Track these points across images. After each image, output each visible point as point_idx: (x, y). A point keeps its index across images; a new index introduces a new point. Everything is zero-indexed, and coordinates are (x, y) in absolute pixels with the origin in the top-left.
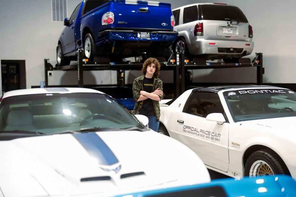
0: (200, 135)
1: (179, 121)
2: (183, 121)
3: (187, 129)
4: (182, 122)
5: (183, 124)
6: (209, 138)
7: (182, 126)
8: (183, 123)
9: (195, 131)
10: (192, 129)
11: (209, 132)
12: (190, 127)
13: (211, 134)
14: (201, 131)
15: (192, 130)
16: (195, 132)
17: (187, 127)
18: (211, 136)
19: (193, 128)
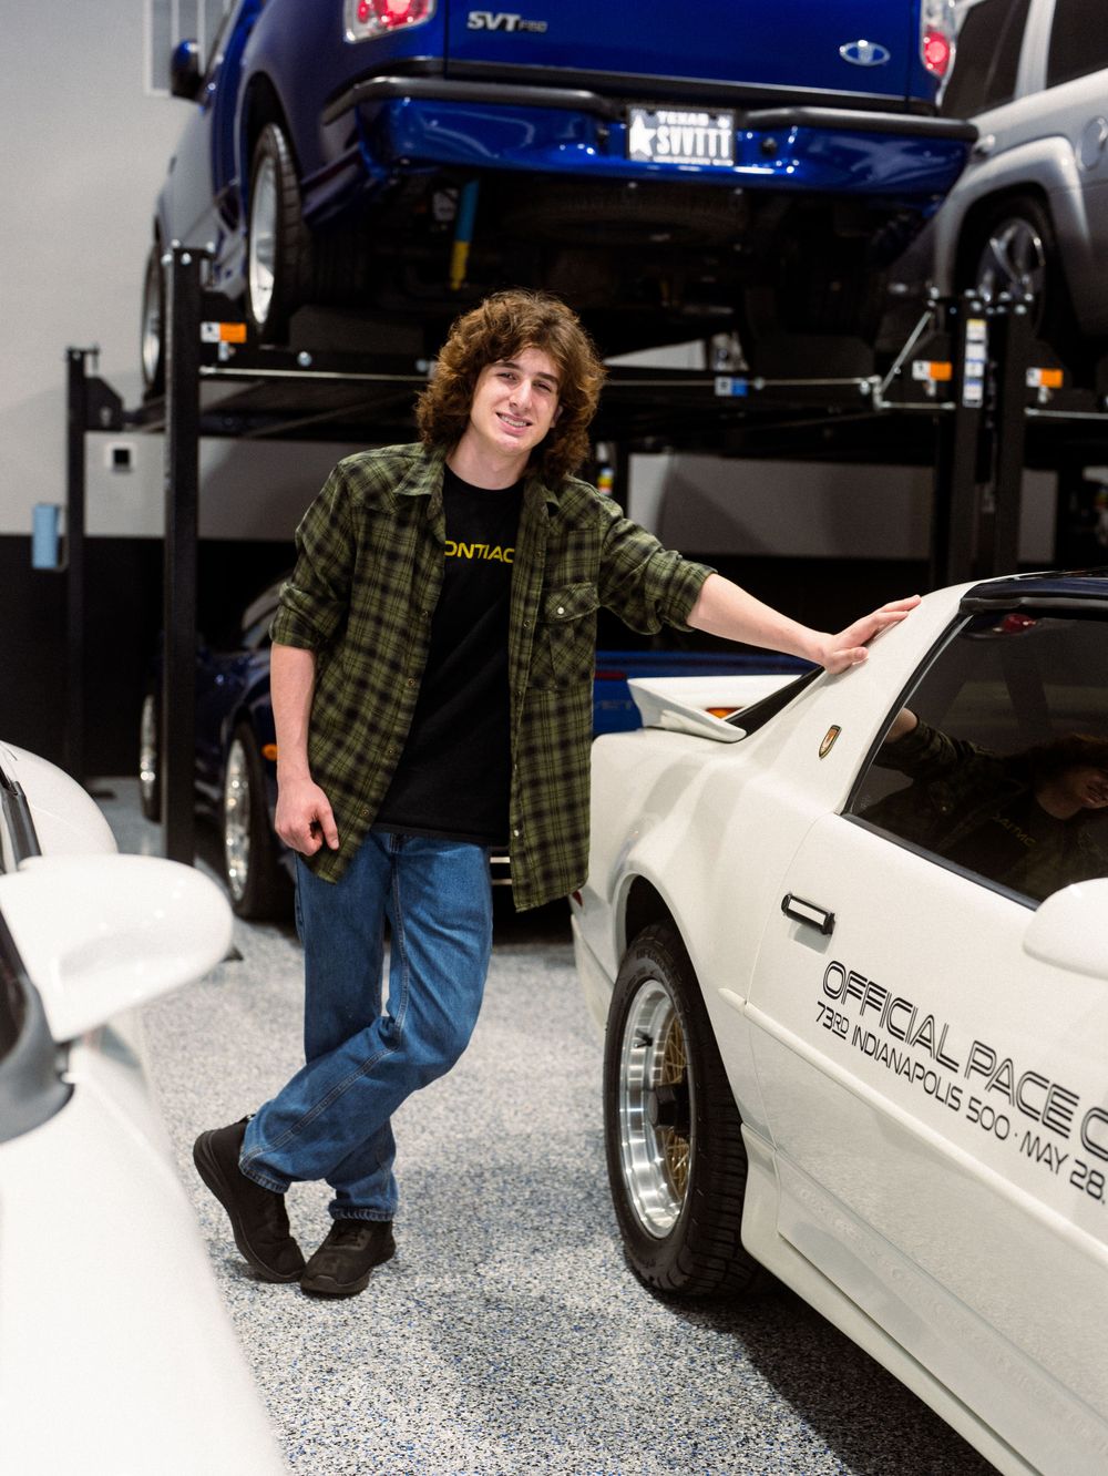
0: (965, 1099)
1: (794, 905)
2: (830, 919)
3: (850, 1007)
4: (820, 919)
5: (822, 948)
6: (1054, 1162)
7: (810, 962)
8: (827, 928)
9: (925, 1042)
10: (900, 1018)
11: (1059, 1090)
12: (881, 991)
13: (1075, 1125)
14: (985, 1061)
15: (896, 1032)
16: (919, 1054)
17: (857, 985)
18: (1072, 1147)
19: (904, 1004)
